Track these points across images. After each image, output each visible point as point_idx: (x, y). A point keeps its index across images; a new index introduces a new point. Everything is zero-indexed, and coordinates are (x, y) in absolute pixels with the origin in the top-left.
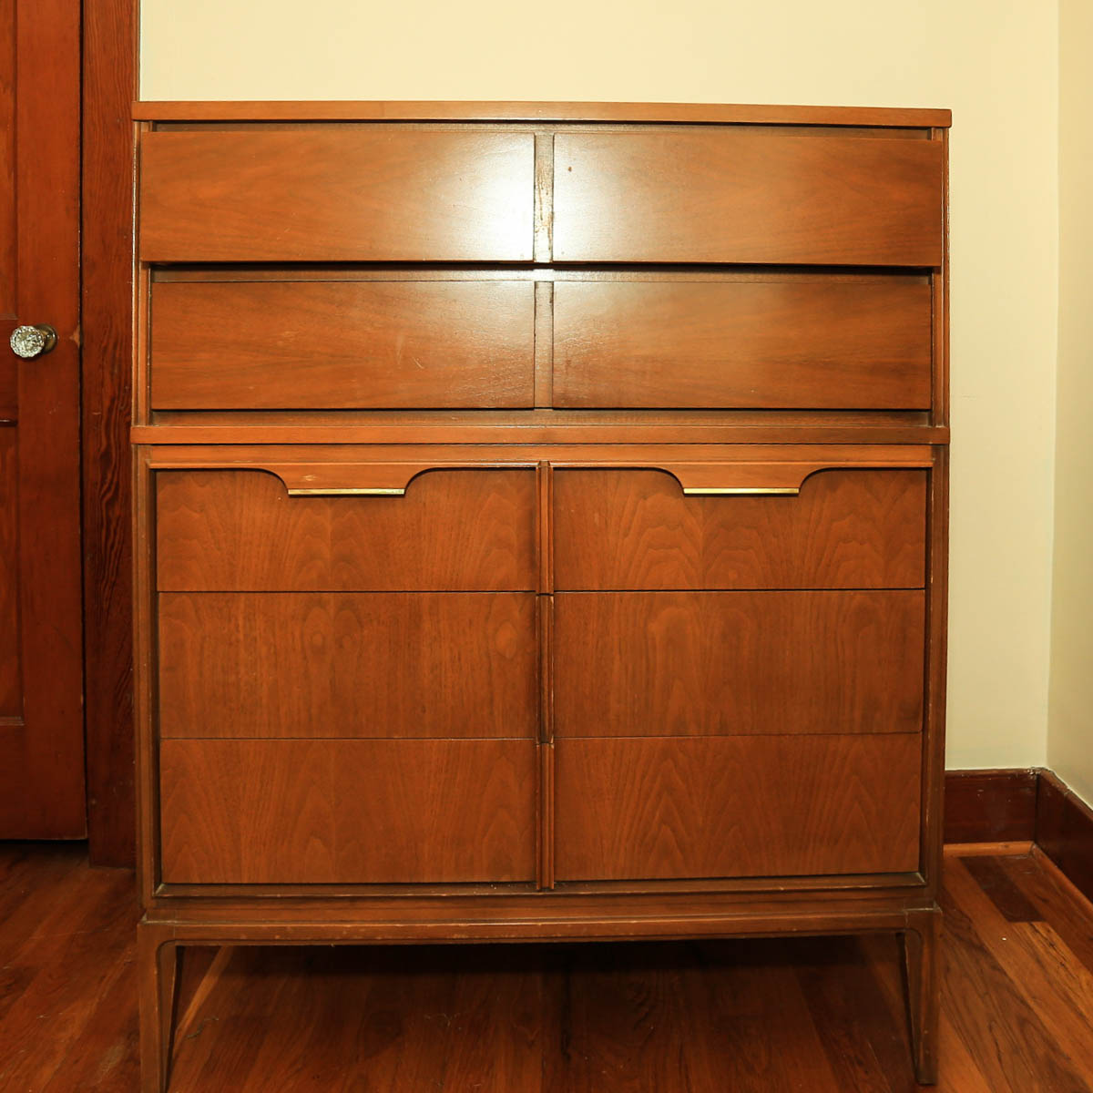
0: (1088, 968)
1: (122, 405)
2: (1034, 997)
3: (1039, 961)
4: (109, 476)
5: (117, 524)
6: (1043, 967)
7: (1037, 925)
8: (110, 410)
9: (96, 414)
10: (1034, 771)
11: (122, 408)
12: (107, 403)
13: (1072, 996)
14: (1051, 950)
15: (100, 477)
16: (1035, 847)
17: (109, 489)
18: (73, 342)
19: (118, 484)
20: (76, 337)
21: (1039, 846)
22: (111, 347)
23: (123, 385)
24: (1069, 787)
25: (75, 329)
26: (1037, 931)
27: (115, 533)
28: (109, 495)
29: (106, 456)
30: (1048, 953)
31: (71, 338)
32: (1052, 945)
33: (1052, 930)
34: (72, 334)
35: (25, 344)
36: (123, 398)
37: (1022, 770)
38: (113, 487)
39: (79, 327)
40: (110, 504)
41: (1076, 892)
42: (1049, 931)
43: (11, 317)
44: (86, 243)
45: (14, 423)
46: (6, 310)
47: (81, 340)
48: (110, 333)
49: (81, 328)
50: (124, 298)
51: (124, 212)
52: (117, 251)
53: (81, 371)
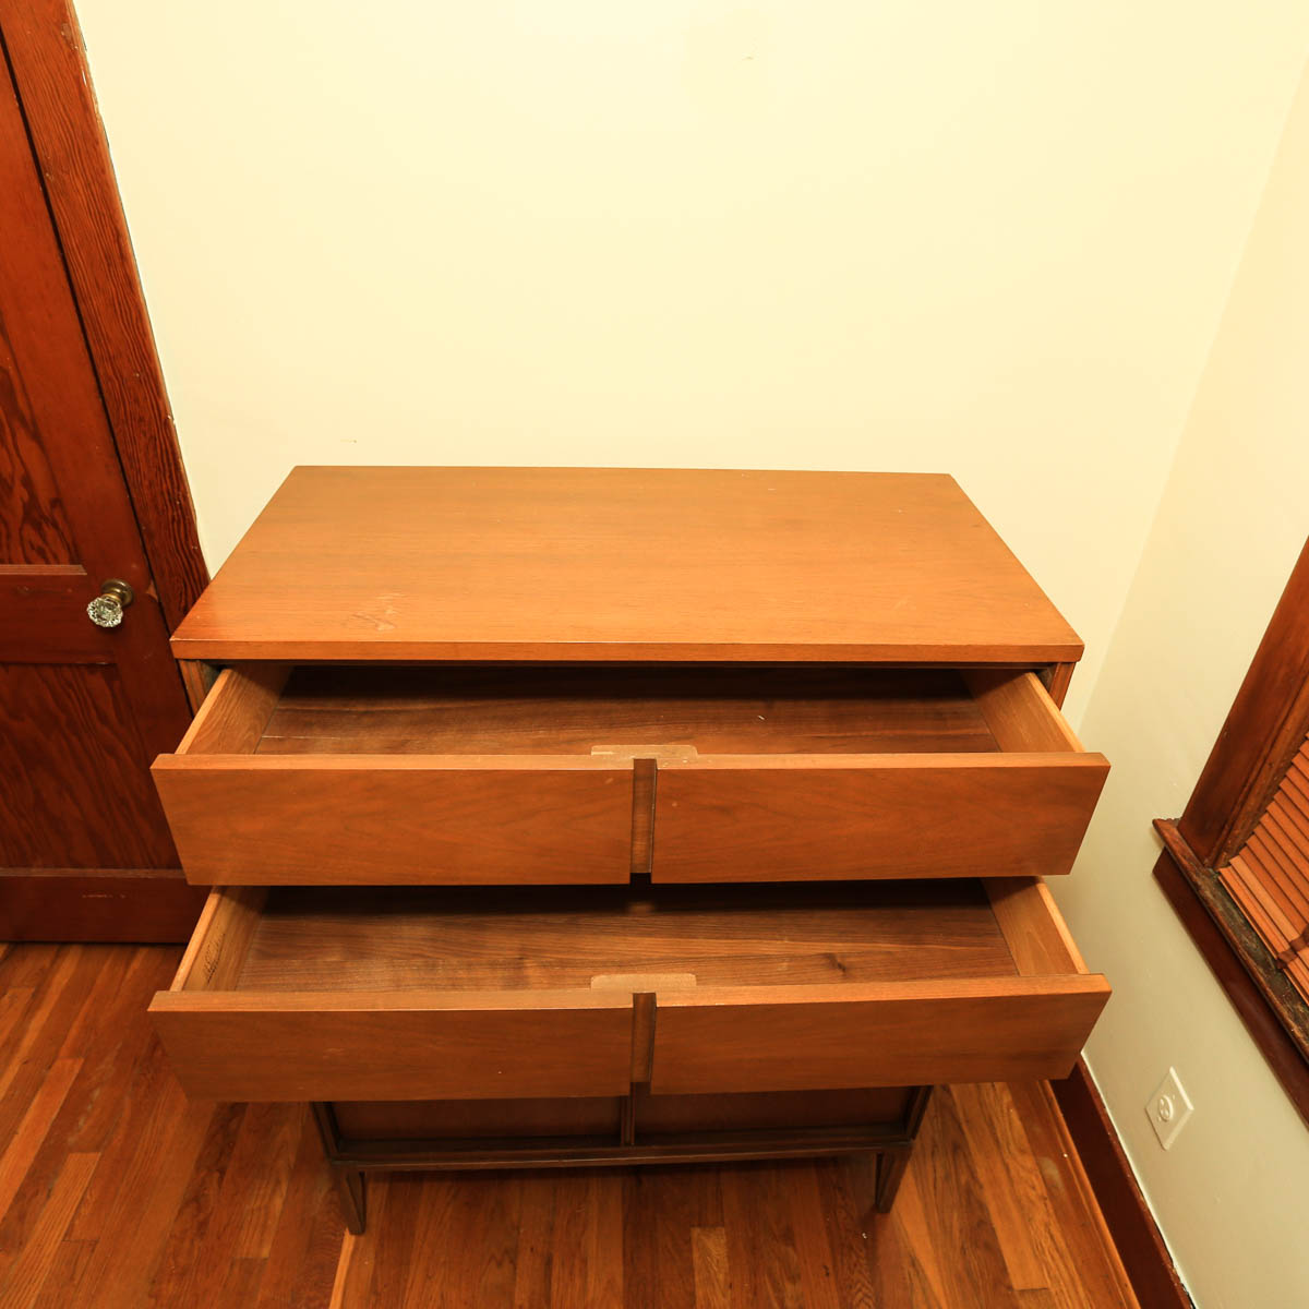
18: (151, 597)
20: (152, 591)
25: (149, 584)
31: (147, 593)
34: (147, 588)
39: (152, 583)
43: (78, 571)
44: (137, 506)
45: (111, 665)
46: (72, 562)
47: (157, 594)
48: (186, 594)
49: (155, 584)
50: (192, 562)
51: (171, 476)
52: (173, 517)
53: (166, 623)
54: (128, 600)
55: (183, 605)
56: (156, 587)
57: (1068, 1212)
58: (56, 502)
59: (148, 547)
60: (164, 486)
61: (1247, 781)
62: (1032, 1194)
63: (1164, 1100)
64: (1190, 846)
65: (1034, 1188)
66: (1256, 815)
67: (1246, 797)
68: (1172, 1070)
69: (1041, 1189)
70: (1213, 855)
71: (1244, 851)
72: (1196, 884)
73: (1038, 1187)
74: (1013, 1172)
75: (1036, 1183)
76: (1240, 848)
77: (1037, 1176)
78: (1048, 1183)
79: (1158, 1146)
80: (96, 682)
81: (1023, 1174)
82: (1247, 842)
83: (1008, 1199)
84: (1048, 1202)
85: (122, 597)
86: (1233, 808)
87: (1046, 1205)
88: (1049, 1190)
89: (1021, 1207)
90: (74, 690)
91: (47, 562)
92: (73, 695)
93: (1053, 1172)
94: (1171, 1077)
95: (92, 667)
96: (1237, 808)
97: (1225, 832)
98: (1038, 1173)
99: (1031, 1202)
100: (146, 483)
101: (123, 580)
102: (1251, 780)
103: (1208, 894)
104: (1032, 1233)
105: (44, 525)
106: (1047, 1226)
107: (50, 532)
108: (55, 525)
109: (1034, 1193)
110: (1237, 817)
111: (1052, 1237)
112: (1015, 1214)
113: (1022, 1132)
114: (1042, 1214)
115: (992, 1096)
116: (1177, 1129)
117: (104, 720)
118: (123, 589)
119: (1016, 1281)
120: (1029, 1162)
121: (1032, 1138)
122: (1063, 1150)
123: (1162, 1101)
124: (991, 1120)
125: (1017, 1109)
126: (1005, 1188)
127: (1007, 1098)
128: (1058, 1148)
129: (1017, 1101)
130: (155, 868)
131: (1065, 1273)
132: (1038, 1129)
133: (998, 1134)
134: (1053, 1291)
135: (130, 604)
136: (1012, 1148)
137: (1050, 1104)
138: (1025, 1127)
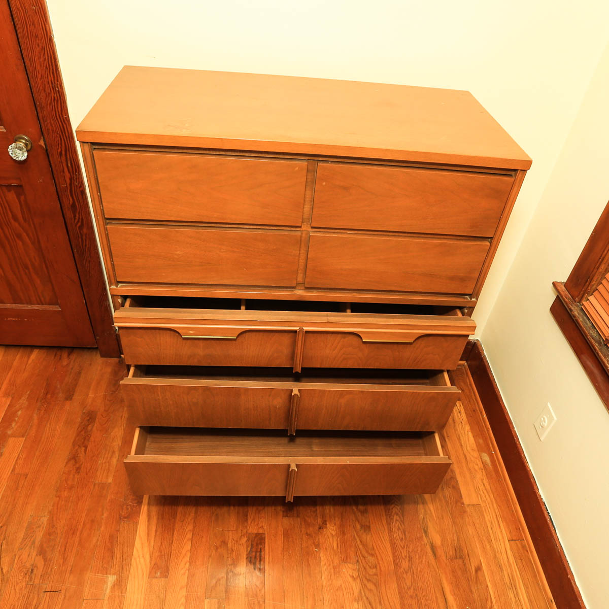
1: (76, 182)
4: (77, 215)
5: (86, 237)
6: (454, 423)
7: (458, 403)
8: (71, 184)
9: (63, 186)
11: (77, 184)
12: (68, 181)
13: (461, 436)
14: (459, 415)
15: (73, 216)
16: (466, 364)
17: (78, 222)
18: (42, 146)
19: (82, 219)
20: (42, 143)
21: (467, 363)
22: (63, 153)
23: (75, 172)
24: (485, 353)
25: (41, 139)
26: (457, 406)
27: (86, 240)
28: (79, 224)
29: (73, 206)
30: (458, 416)
31: (40, 143)
32: (460, 413)
33: (462, 405)
34: (39, 141)
35: (18, 152)
36: (76, 179)
38: (80, 221)
40: (81, 228)
41: (474, 386)
42: (460, 406)
43: (2, 129)
44: (34, 90)
45: (21, 186)
47: (45, 144)
48: (61, 144)
49: (44, 138)
50: (65, 126)
51: (53, 73)
52: (54, 98)
53: (50, 162)
54: (29, 147)
55: (59, 150)
56: (44, 141)
57: (492, 474)
59: (40, 115)
60: (49, 78)
61: (601, 256)
62: (476, 467)
63: (544, 418)
64: (570, 294)
65: (477, 465)
66: (603, 274)
67: (600, 265)
68: (549, 404)
70: (581, 296)
71: (596, 293)
72: (570, 309)
73: (479, 465)
74: (468, 458)
75: (478, 463)
76: (594, 292)
77: (479, 460)
78: (484, 463)
79: (539, 440)
80: (11, 196)
81: (473, 459)
82: (598, 288)
83: (465, 469)
84: (483, 471)
85: (26, 145)
86: (593, 271)
87: (482, 472)
88: (484, 466)
89: (471, 473)
93: (486, 458)
94: (549, 408)
95: (9, 187)
96: (595, 270)
97: (587, 284)
99: (476, 470)
100: (39, 76)
101: (26, 136)
102: (603, 256)
103: (576, 313)
104: (475, 483)
106: (482, 480)
110: (594, 276)
111: (484, 485)
112: (468, 475)
113: (473, 442)
114: (480, 476)
115: (460, 426)
116: (548, 430)
117: (15, 218)
118: (26, 140)
119: (466, 501)
120: (476, 454)
121: (478, 444)
122: (492, 450)
123: (542, 419)
124: (459, 436)
125: (472, 432)
126: (464, 464)
127: (468, 428)
128: (490, 449)
129: (472, 429)
130: (43, 304)
131: (489, 499)
132: (481, 441)
133: (463, 442)
134: (482, 505)
135: (31, 149)
136: (468, 448)
137: (488, 431)
138: (475, 440)
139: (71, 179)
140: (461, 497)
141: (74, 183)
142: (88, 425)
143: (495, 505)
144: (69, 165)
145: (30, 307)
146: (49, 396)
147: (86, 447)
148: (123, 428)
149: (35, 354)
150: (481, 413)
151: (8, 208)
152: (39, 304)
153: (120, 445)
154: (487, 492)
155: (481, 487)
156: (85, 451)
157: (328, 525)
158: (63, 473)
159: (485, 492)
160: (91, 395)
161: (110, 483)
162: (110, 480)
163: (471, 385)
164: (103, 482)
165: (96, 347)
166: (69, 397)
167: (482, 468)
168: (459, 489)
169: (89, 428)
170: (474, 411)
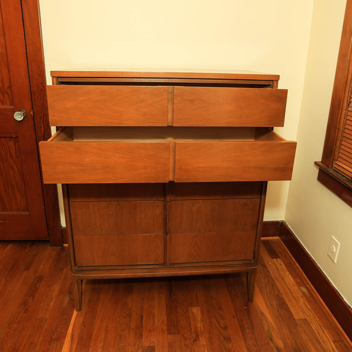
0: (289, 271)
2: (276, 279)
3: (278, 269)
6: (278, 271)
7: (278, 259)
8: (44, 134)
9: (40, 135)
10: (281, 221)
11: (47, 134)
12: (43, 132)
13: (284, 278)
14: (281, 266)
18: (31, 115)
20: (32, 113)
21: (280, 238)
22: (42, 117)
23: (47, 127)
24: (289, 226)
26: (278, 261)
30: (280, 267)
31: (30, 113)
32: (281, 265)
33: (281, 261)
34: (31, 112)
35: (18, 117)
36: (47, 131)
37: (278, 221)
39: (32, 110)
41: (288, 250)
42: (280, 261)
43: (12, 107)
44: (32, 86)
45: (17, 137)
46: (11, 105)
47: (33, 114)
48: (42, 113)
49: (33, 111)
50: (45, 103)
51: (42, 77)
52: (41, 89)
53: (34, 123)
54: (25, 115)
55: (40, 116)
56: (33, 112)
57: (310, 299)
58: (10, 87)
59: (33, 99)
60: (40, 80)
61: (335, 137)
62: (298, 296)
63: (333, 247)
64: (325, 165)
65: (299, 294)
66: (339, 147)
67: (336, 142)
68: (333, 236)
69: (301, 294)
70: (331, 163)
71: (339, 159)
73: (300, 294)
74: (292, 291)
76: (337, 159)
77: (299, 291)
78: (303, 293)
79: (334, 263)
80: (11, 143)
81: (295, 291)
82: (339, 155)
83: (291, 297)
84: (304, 297)
87: (303, 298)
88: (304, 295)
89: (295, 299)
90: (4, 147)
91: (4, 105)
92: (4, 148)
93: (304, 290)
94: (333, 239)
95: (11, 138)
96: (334, 146)
97: (333, 155)
98: (300, 290)
100: (35, 79)
101: (24, 110)
104: (300, 305)
105: (5, 94)
106: (304, 303)
107: (6, 96)
108: (8, 94)
109: (299, 295)
110: (335, 149)
111: (306, 306)
112: (294, 301)
113: (293, 281)
114: (302, 301)
115: (283, 272)
116: (337, 253)
117: (11, 157)
118: (24, 112)
119: (296, 317)
120: (296, 288)
121: (297, 283)
122: (307, 285)
123: (332, 248)
124: (283, 278)
125: (291, 275)
126: (290, 294)
127: (287, 273)
128: (305, 284)
129: (291, 273)
130: (19, 211)
131: (312, 315)
132: (298, 280)
133: (286, 282)
134: (308, 319)
135: (26, 116)
136: (291, 285)
137: (301, 273)
138: (294, 280)
139: (44, 132)
140: (292, 314)
141: (46, 133)
142: (37, 284)
143: (317, 319)
144: (44, 123)
145: (11, 213)
146: (14, 268)
147: (34, 297)
148: (60, 284)
149: (10, 246)
150: (295, 264)
151: (8, 150)
152: (17, 211)
153: (57, 294)
154: (310, 310)
155: (305, 308)
156: (33, 299)
157: (200, 339)
158: (16, 313)
159: (308, 310)
160: (42, 267)
161: (47, 318)
162: (47, 316)
163: (285, 250)
164: (42, 318)
165: (48, 239)
166: (27, 268)
167: (303, 296)
168: (289, 310)
169: (38, 285)
170: (290, 263)
